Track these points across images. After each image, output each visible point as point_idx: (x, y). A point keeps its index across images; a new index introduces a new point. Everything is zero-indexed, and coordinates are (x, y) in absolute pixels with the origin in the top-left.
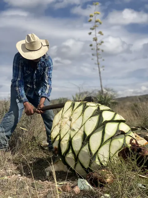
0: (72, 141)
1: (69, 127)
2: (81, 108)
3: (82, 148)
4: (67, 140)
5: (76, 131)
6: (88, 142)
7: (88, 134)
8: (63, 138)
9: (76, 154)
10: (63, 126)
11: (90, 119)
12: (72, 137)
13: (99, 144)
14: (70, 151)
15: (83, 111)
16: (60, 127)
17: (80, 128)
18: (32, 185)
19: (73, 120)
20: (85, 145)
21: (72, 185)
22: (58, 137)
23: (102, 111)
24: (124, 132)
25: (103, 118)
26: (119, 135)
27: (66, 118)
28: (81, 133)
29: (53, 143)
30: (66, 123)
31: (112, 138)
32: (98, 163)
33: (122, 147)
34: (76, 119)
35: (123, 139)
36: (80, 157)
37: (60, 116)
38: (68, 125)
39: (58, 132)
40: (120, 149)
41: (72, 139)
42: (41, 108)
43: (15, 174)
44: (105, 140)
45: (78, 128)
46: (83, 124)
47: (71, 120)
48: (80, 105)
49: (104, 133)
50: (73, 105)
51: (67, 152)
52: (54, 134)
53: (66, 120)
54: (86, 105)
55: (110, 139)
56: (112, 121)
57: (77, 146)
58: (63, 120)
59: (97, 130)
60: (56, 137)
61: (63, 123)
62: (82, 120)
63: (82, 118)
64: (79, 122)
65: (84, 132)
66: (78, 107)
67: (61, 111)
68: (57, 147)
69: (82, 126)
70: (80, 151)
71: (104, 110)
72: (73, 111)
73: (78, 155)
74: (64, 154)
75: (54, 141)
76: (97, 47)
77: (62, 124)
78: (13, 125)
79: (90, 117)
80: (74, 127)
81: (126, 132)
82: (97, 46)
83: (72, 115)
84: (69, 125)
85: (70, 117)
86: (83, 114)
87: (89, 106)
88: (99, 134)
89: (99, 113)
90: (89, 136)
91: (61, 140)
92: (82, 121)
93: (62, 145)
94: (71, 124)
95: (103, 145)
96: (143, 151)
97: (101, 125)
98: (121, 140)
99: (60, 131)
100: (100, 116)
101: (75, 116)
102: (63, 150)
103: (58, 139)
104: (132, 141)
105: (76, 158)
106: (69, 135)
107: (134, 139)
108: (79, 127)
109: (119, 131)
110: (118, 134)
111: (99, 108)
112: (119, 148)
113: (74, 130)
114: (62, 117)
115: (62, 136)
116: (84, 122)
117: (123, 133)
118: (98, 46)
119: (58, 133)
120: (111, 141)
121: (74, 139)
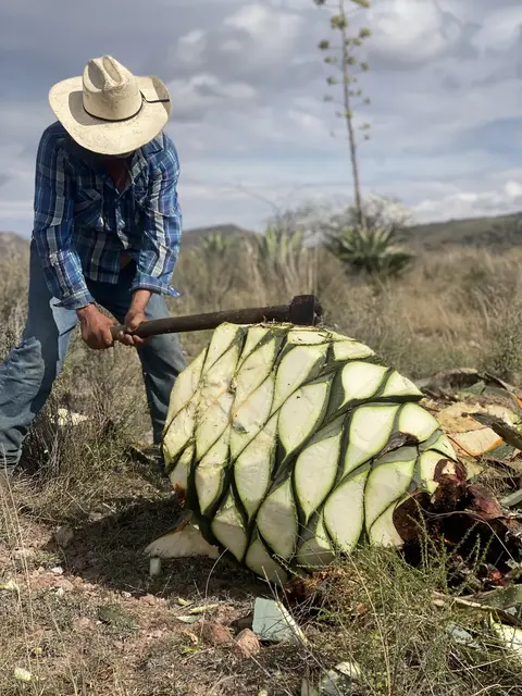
0: (237, 467)
1: (226, 419)
2: (269, 350)
3: (269, 491)
4: (218, 465)
5: (251, 435)
6: (290, 474)
7: (290, 446)
8: (204, 456)
9: (250, 514)
10: (207, 415)
11: (299, 393)
12: (234, 453)
13: (329, 481)
14: (230, 503)
15: (277, 362)
16: (195, 418)
17: (265, 425)
18: (99, 614)
19: (241, 395)
20: (280, 484)
21: (236, 615)
22: (189, 451)
23: (343, 363)
24: (414, 437)
25: (343, 390)
26: (397, 448)
27: (214, 385)
28: (267, 440)
29: (169, 473)
30: (216, 403)
31: (373, 461)
32: (324, 544)
33: (408, 489)
34: (251, 389)
35: (412, 463)
36: (264, 523)
37: (197, 377)
38: (223, 411)
39: (190, 434)
40: (400, 499)
41: (235, 461)
42: (133, 327)
43: (44, 565)
44: (349, 467)
45: (256, 423)
46: (273, 411)
47: (232, 391)
48: (265, 340)
49: (345, 443)
50: (242, 338)
51: (218, 504)
52: (174, 440)
53: (216, 391)
54: (285, 340)
55: (368, 466)
56: (376, 399)
57: (252, 485)
58: (205, 392)
59: (321, 433)
60: (182, 451)
61: (206, 403)
62: (270, 395)
63: (272, 388)
64: (262, 402)
65: (278, 439)
66: (258, 346)
67: (199, 360)
68: (184, 485)
69: (269, 418)
70: (261, 503)
71: (349, 360)
72: (241, 361)
73: (255, 516)
74: (206, 511)
75: (173, 466)
76: (346, 54)
77: (203, 406)
78: (37, 390)
79: (299, 387)
80: (242, 418)
81: (421, 439)
82: (344, 49)
83: (236, 374)
84: (227, 411)
85: (231, 383)
86: (274, 373)
87: (296, 345)
88: (327, 449)
89: (330, 369)
90: (292, 453)
91: (198, 462)
92: (270, 401)
93: (201, 480)
94: (231, 408)
95: (343, 482)
96: (478, 503)
97: (337, 415)
98: (405, 469)
99: (195, 430)
100: (333, 385)
101: (249, 379)
102: (206, 498)
103: (187, 458)
104: (441, 469)
105: (251, 527)
106: (226, 447)
107: (451, 459)
108: (261, 421)
109: (399, 437)
110: (395, 445)
111: (330, 351)
112: (397, 495)
113: (241, 430)
114: (202, 380)
115: (201, 450)
116: (277, 404)
117: (411, 441)
118: (348, 48)
119: (187, 439)
120: (371, 470)
121: (244, 463)
